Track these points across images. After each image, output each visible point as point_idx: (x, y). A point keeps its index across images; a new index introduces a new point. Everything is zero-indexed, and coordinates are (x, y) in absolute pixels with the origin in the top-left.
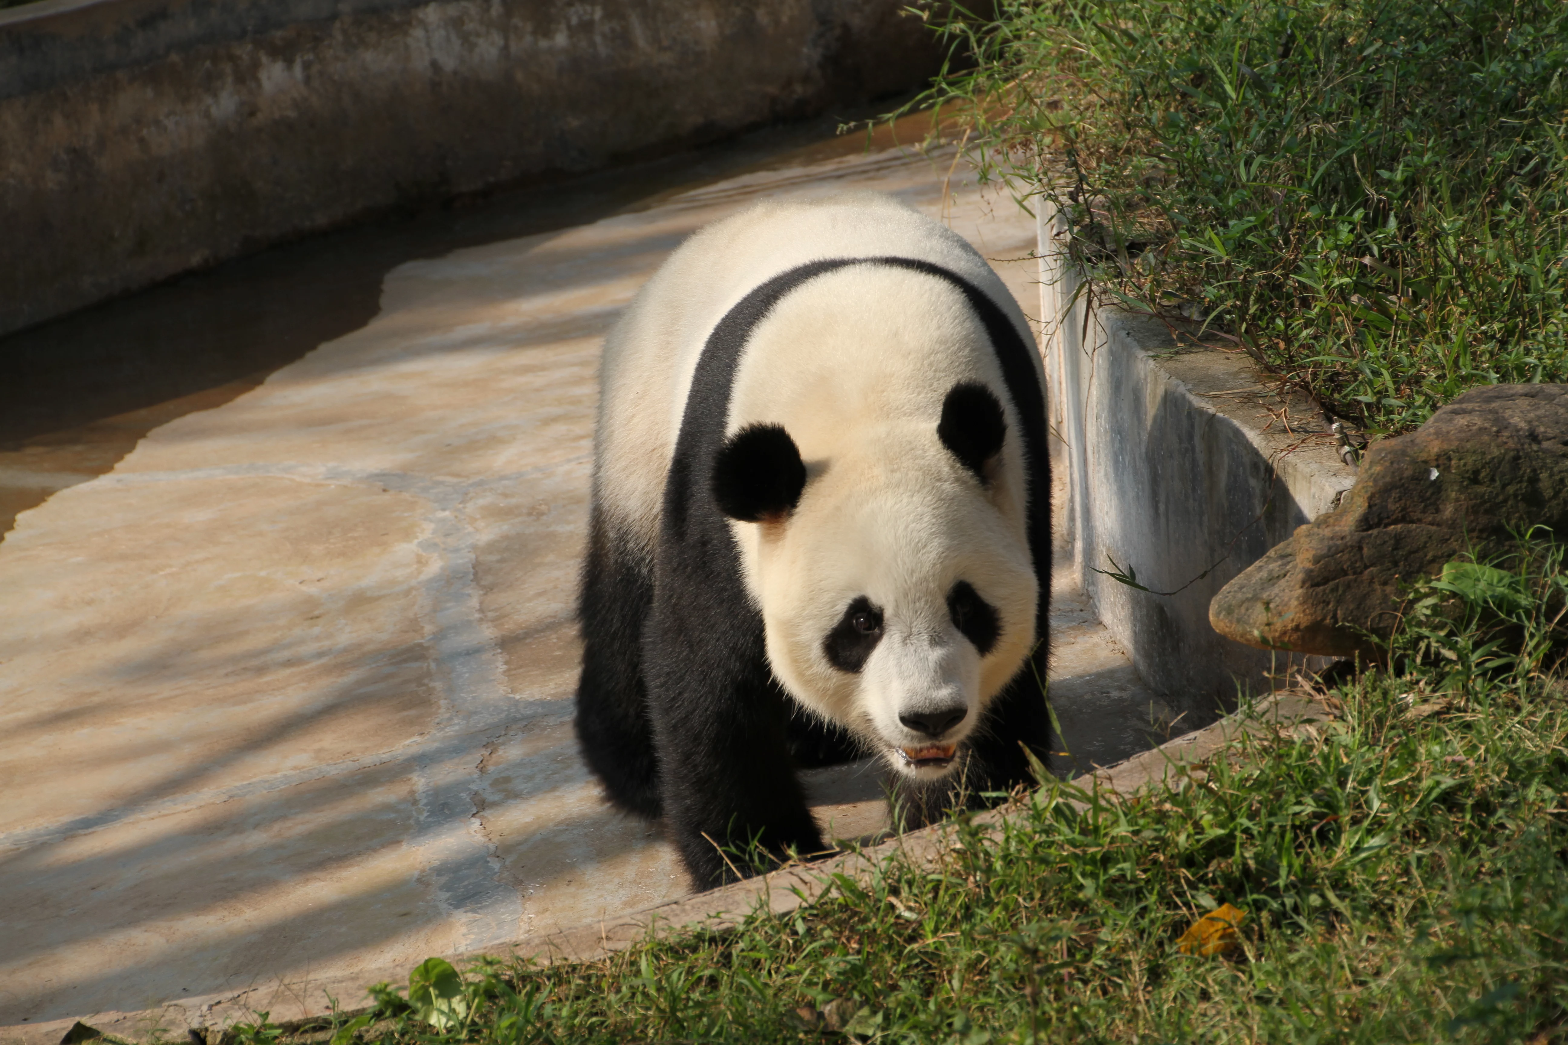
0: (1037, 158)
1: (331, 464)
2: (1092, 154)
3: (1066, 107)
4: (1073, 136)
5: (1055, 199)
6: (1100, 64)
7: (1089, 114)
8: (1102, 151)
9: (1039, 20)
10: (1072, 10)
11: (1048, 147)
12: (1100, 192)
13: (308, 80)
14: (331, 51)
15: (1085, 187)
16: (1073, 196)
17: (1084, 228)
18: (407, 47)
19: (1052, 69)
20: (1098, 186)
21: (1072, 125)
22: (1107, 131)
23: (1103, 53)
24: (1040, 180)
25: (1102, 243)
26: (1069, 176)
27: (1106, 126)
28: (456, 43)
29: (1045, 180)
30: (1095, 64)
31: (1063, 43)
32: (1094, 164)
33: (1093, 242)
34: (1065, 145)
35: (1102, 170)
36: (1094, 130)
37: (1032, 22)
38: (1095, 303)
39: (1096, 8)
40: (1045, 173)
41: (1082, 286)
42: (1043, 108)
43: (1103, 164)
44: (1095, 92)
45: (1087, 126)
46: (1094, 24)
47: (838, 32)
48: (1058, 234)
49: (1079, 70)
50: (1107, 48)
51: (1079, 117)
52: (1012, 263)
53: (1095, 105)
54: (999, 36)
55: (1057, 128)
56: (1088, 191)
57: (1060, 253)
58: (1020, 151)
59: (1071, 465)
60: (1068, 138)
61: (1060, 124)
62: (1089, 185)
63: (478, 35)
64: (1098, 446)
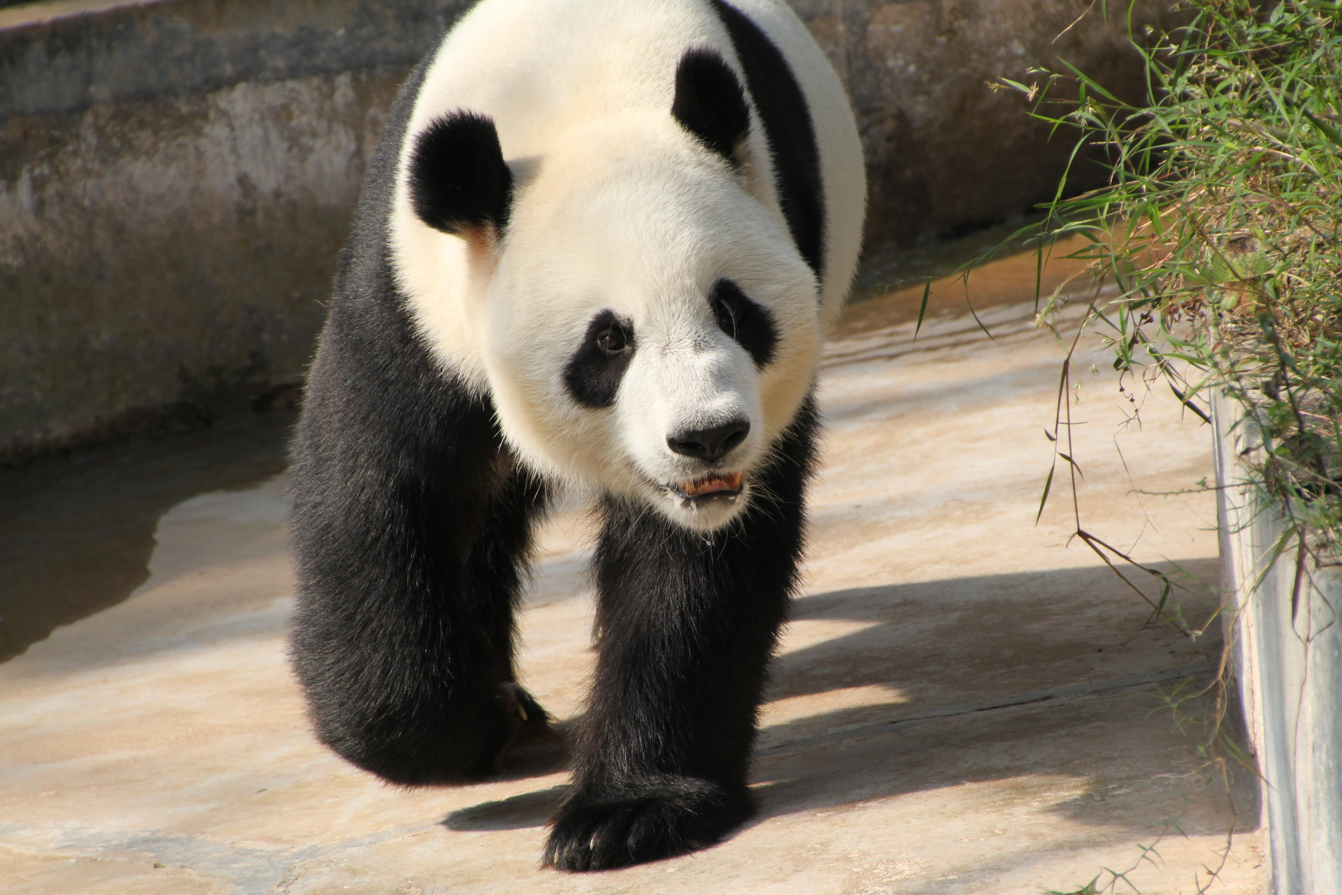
0: (1212, 329)
1: (70, 825)
2: (1302, 322)
3: (1260, 247)
4: (1271, 294)
5: (1242, 395)
6: (1317, 178)
7: (1297, 258)
8: (1319, 317)
9: (1217, 107)
10: (1272, 91)
11: (1231, 311)
12: (1315, 383)
13: (40, 207)
14: (79, 162)
15: (1290, 375)
16: (1270, 390)
17: (1289, 442)
18: (200, 154)
19: (1237, 184)
20: (1312, 373)
21: (1270, 276)
22: (1327, 285)
23: (1322, 160)
24: (1216, 365)
25: (1319, 465)
26: (1265, 359)
27: (1326, 277)
28: (279, 146)
29: (1225, 365)
30: (1308, 178)
31: (1255, 143)
32: (1307, 340)
33: (1303, 463)
34: (1258, 308)
35: (1319, 349)
36: (1306, 284)
37: (1205, 111)
38: (1309, 562)
39: (1311, 87)
40: (1225, 354)
41: (1287, 535)
42: (1221, 249)
43: (1320, 339)
44: (1307, 222)
45: (1294, 277)
46: (1306, 113)
47: (890, 126)
48: (1246, 452)
49: (1281, 186)
50: (1328, 152)
51: (1280, 264)
52: (1170, 497)
53: (1309, 244)
54: (1151, 131)
55: (1244, 281)
56: (1297, 383)
57: (1251, 482)
58: (1185, 318)
59: (1272, 827)
60: (1263, 297)
61: (1250, 275)
62: (1297, 372)
63: (314, 135)
64: (1316, 797)
